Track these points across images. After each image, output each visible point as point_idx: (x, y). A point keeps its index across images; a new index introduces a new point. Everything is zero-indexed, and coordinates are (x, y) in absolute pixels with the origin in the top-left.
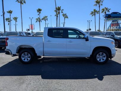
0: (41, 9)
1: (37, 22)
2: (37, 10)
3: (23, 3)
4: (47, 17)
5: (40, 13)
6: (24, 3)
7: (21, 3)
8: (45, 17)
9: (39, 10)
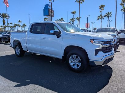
0: (104, 5)
1: (98, 19)
2: (100, 7)
3: (81, 2)
4: (110, 13)
5: (102, 10)
6: (83, 2)
7: (80, 2)
8: (108, 13)
9: (102, 7)
